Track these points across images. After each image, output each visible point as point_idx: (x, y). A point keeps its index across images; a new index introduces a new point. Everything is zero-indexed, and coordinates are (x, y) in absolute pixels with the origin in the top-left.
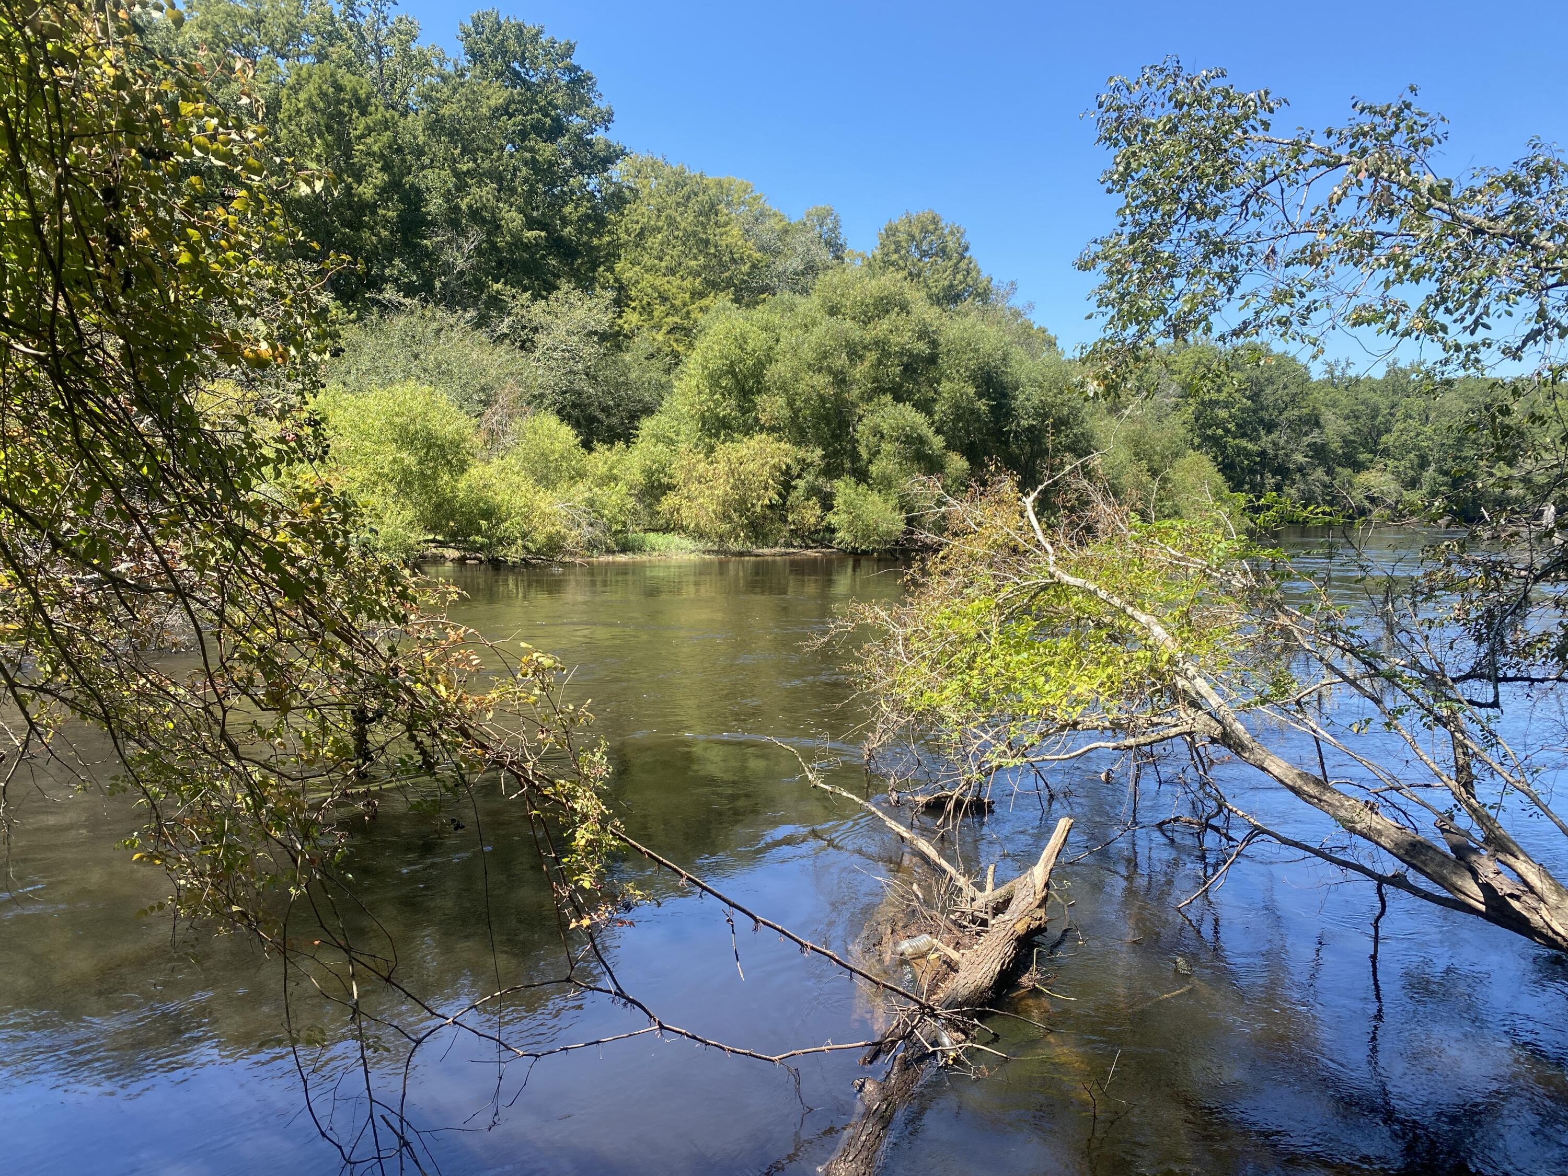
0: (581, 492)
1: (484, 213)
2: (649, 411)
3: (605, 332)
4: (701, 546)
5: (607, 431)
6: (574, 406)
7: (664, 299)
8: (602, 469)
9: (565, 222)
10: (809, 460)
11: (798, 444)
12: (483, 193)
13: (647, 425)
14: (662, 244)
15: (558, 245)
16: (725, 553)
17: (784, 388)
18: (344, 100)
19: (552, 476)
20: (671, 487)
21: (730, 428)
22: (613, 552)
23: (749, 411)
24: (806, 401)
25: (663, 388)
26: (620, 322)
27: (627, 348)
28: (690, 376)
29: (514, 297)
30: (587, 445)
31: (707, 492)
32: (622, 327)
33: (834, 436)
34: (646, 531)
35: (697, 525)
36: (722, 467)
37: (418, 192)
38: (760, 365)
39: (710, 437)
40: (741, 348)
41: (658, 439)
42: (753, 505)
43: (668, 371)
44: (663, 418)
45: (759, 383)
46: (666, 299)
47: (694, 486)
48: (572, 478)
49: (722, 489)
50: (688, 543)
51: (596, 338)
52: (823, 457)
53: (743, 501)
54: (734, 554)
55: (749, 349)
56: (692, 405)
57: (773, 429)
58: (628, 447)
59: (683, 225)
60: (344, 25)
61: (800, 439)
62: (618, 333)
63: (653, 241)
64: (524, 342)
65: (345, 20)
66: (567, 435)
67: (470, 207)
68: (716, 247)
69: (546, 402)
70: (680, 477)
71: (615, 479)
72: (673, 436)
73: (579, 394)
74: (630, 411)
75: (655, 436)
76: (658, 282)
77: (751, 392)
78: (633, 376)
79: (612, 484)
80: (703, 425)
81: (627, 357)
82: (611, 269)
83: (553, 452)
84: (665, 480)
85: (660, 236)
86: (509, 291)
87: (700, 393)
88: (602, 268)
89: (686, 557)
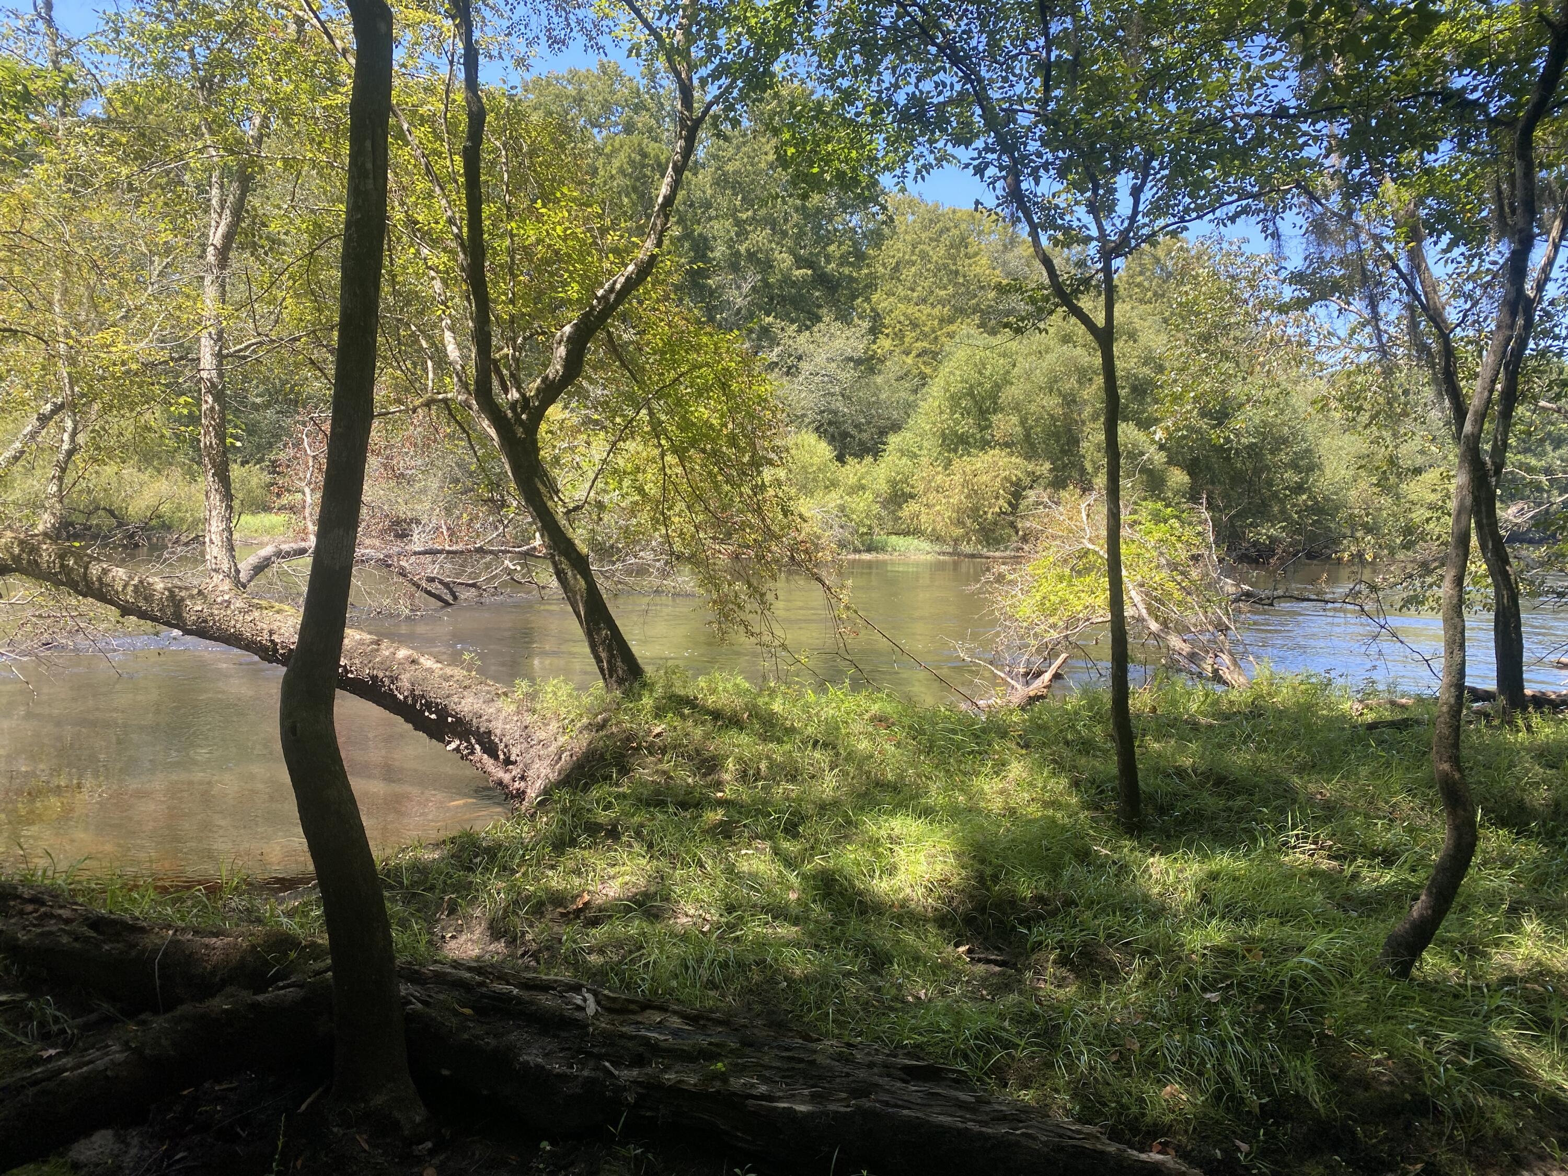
0: (834, 499)
1: (759, 255)
2: (896, 427)
3: (860, 358)
4: (937, 548)
5: (859, 445)
6: (830, 423)
7: (914, 325)
8: (852, 480)
9: (828, 259)
10: (1038, 473)
11: (1028, 458)
12: (760, 237)
13: (894, 440)
14: (915, 276)
15: (822, 279)
16: (959, 555)
17: (1017, 408)
18: (648, 165)
19: (811, 485)
20: (912, 496)
21: (968, 443)
22: (860, 552)
23: (987, 427)
24: (1037, 420)
25: (909, 408)
26: (875, 347)
27: (880, 371)
28: (934, 398)
29: (783, 329)
30: (840, 459)
31: (944, 501)
32: (875, 352)
33: (1064, 452)
34: (889, 534)
35: (934, 530)
36: (958, 478)
37: (706, 239)
38: (998, 387)
39: (949, 452)
40: (980, 373)
41: (902, 453)
42: (985, 513)
43: (915, 392)
44: (909, 435)
45: (996, 403)
46: (917, 326)
47: (932, 496)
48: (826, 487)
49: (957, 497)
50: (925, 545)
51: (852, 364)
52: (1051, 470)
53: (975, 509)
54: (966, 556)
55: (987, 373)
56: (934, 424)
57: (1007, 445)
58: (876, 460)
59: (935, 258)
60: (647, 96)
61: (1031, 453)
62: (872, 357)
63: (908, 273)
64: (790, 368)
65: (648, 92)
66: (824, 450)
67: (748, 250)
68: (964, 276)
69: (807, 420)
70: (921, 487)
71: (863, 488)
72: (916, 450)
73: (835, 413)
74: (879, 427)
75: (901, 451)
76: (909, 311)
77: (987, 411)
78: (883, 396)
79: (861, 493)
80: (944, 441)
81: (879, 380)
82: (868, 300)
83: (812, 465)
84: (908, 490)
85: (913, 269)
86: (780, 324)
87: (941, 413)
88: (860, 300)
89: (923, 557)
